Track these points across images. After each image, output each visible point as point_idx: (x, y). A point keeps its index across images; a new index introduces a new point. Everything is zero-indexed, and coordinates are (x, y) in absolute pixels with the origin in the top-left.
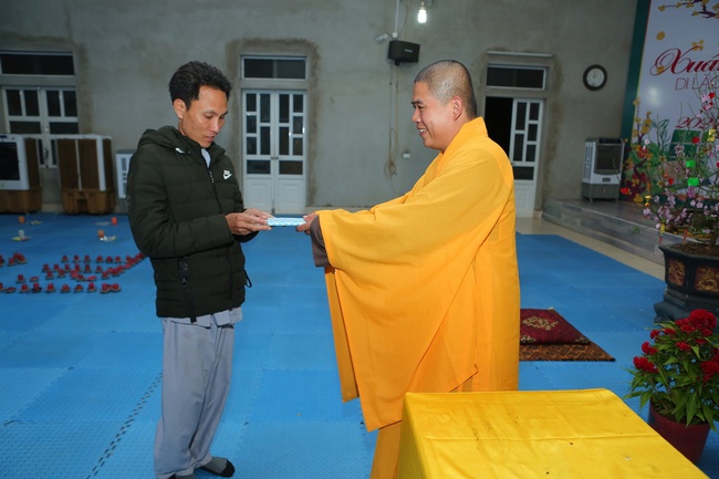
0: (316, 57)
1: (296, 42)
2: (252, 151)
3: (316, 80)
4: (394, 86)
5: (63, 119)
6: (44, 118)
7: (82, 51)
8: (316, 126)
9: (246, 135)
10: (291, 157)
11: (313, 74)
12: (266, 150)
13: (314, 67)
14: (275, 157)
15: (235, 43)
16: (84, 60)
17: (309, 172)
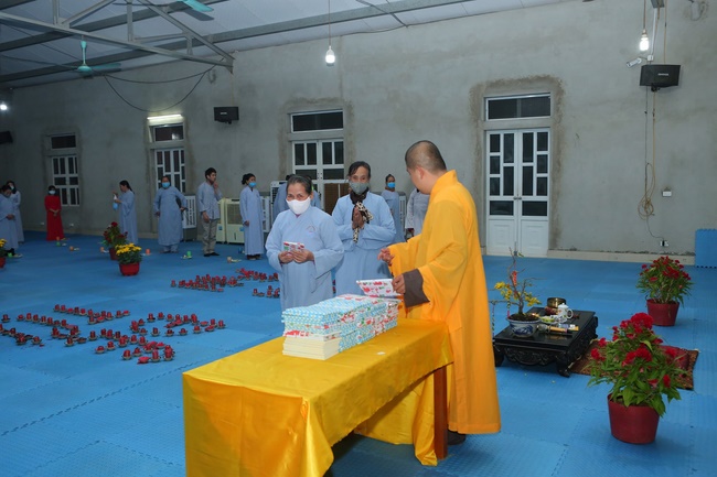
0: (560, 92)
1: (539, 79)
2: (495, 192)
3: (560, 116)
4: (650, 115)
5: (334, 166)
6: (320, 167)
7: (350, 107)
8: (559, 164)
9: (489, 176)
10: (535, 198)
11: (558, 110)
12: (509, 191)
13: (559, 102)
14: (518, 198)
15: (479, 86)
16: (351, 115)
17: (553, 213)
